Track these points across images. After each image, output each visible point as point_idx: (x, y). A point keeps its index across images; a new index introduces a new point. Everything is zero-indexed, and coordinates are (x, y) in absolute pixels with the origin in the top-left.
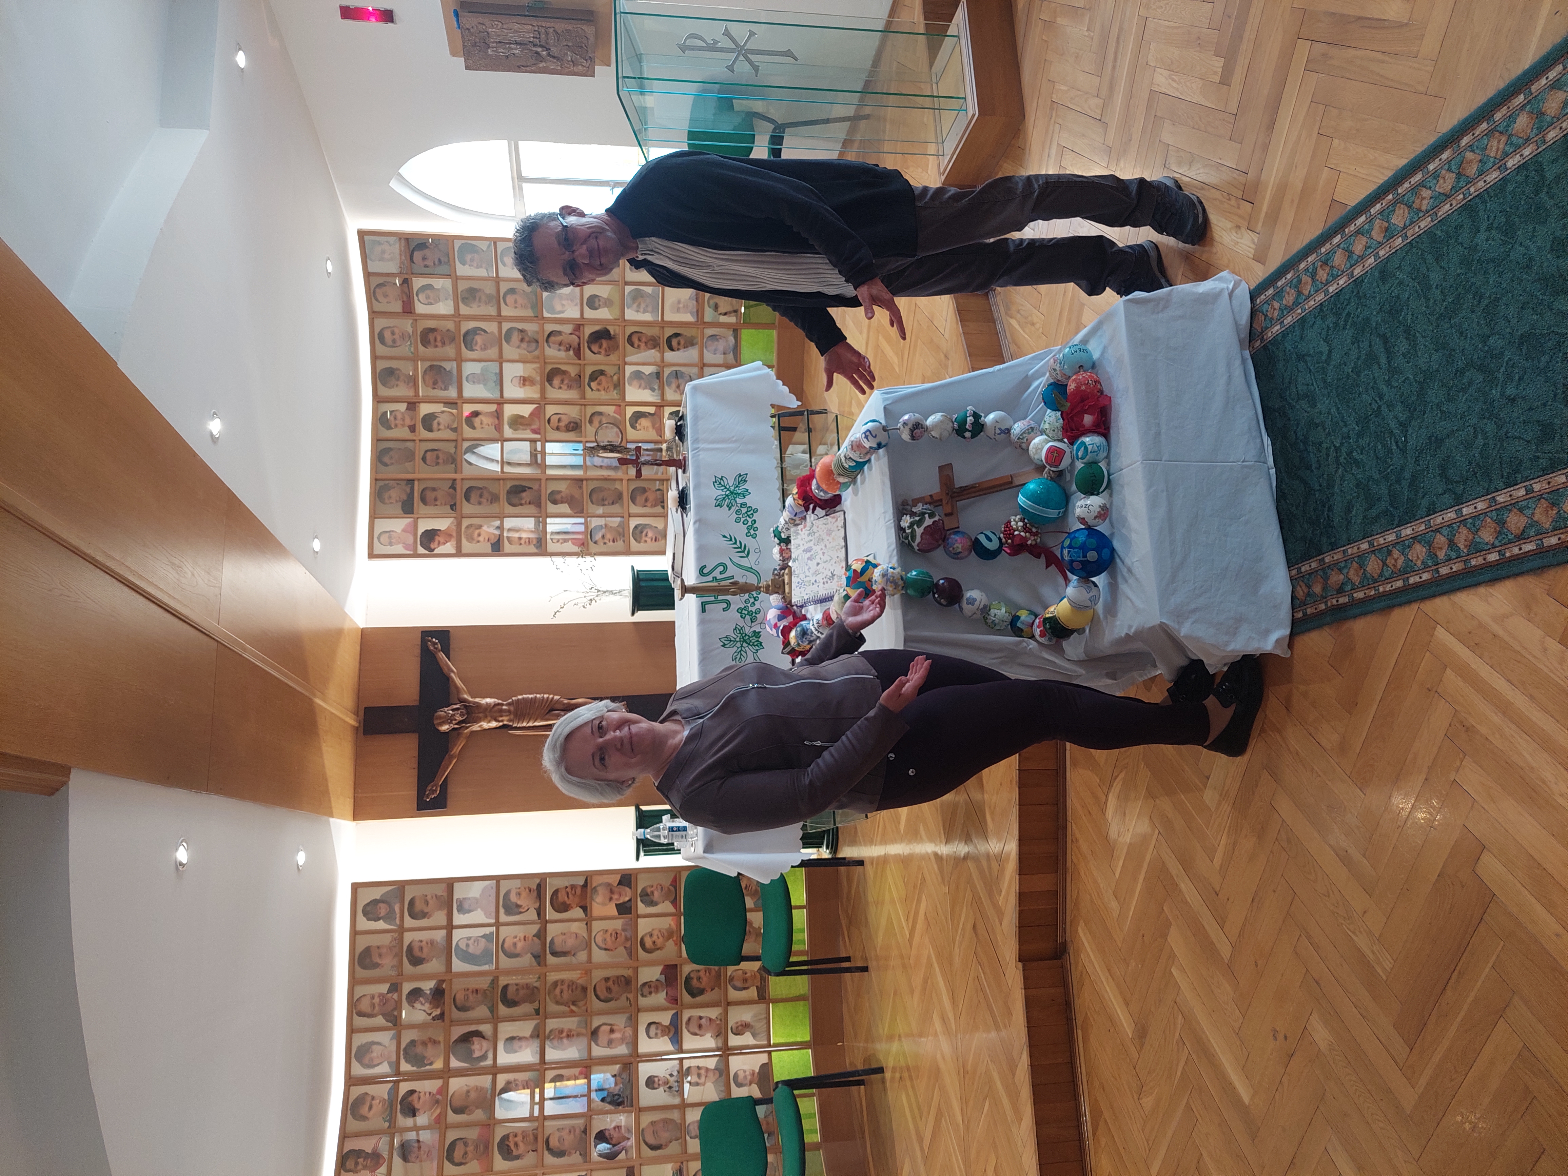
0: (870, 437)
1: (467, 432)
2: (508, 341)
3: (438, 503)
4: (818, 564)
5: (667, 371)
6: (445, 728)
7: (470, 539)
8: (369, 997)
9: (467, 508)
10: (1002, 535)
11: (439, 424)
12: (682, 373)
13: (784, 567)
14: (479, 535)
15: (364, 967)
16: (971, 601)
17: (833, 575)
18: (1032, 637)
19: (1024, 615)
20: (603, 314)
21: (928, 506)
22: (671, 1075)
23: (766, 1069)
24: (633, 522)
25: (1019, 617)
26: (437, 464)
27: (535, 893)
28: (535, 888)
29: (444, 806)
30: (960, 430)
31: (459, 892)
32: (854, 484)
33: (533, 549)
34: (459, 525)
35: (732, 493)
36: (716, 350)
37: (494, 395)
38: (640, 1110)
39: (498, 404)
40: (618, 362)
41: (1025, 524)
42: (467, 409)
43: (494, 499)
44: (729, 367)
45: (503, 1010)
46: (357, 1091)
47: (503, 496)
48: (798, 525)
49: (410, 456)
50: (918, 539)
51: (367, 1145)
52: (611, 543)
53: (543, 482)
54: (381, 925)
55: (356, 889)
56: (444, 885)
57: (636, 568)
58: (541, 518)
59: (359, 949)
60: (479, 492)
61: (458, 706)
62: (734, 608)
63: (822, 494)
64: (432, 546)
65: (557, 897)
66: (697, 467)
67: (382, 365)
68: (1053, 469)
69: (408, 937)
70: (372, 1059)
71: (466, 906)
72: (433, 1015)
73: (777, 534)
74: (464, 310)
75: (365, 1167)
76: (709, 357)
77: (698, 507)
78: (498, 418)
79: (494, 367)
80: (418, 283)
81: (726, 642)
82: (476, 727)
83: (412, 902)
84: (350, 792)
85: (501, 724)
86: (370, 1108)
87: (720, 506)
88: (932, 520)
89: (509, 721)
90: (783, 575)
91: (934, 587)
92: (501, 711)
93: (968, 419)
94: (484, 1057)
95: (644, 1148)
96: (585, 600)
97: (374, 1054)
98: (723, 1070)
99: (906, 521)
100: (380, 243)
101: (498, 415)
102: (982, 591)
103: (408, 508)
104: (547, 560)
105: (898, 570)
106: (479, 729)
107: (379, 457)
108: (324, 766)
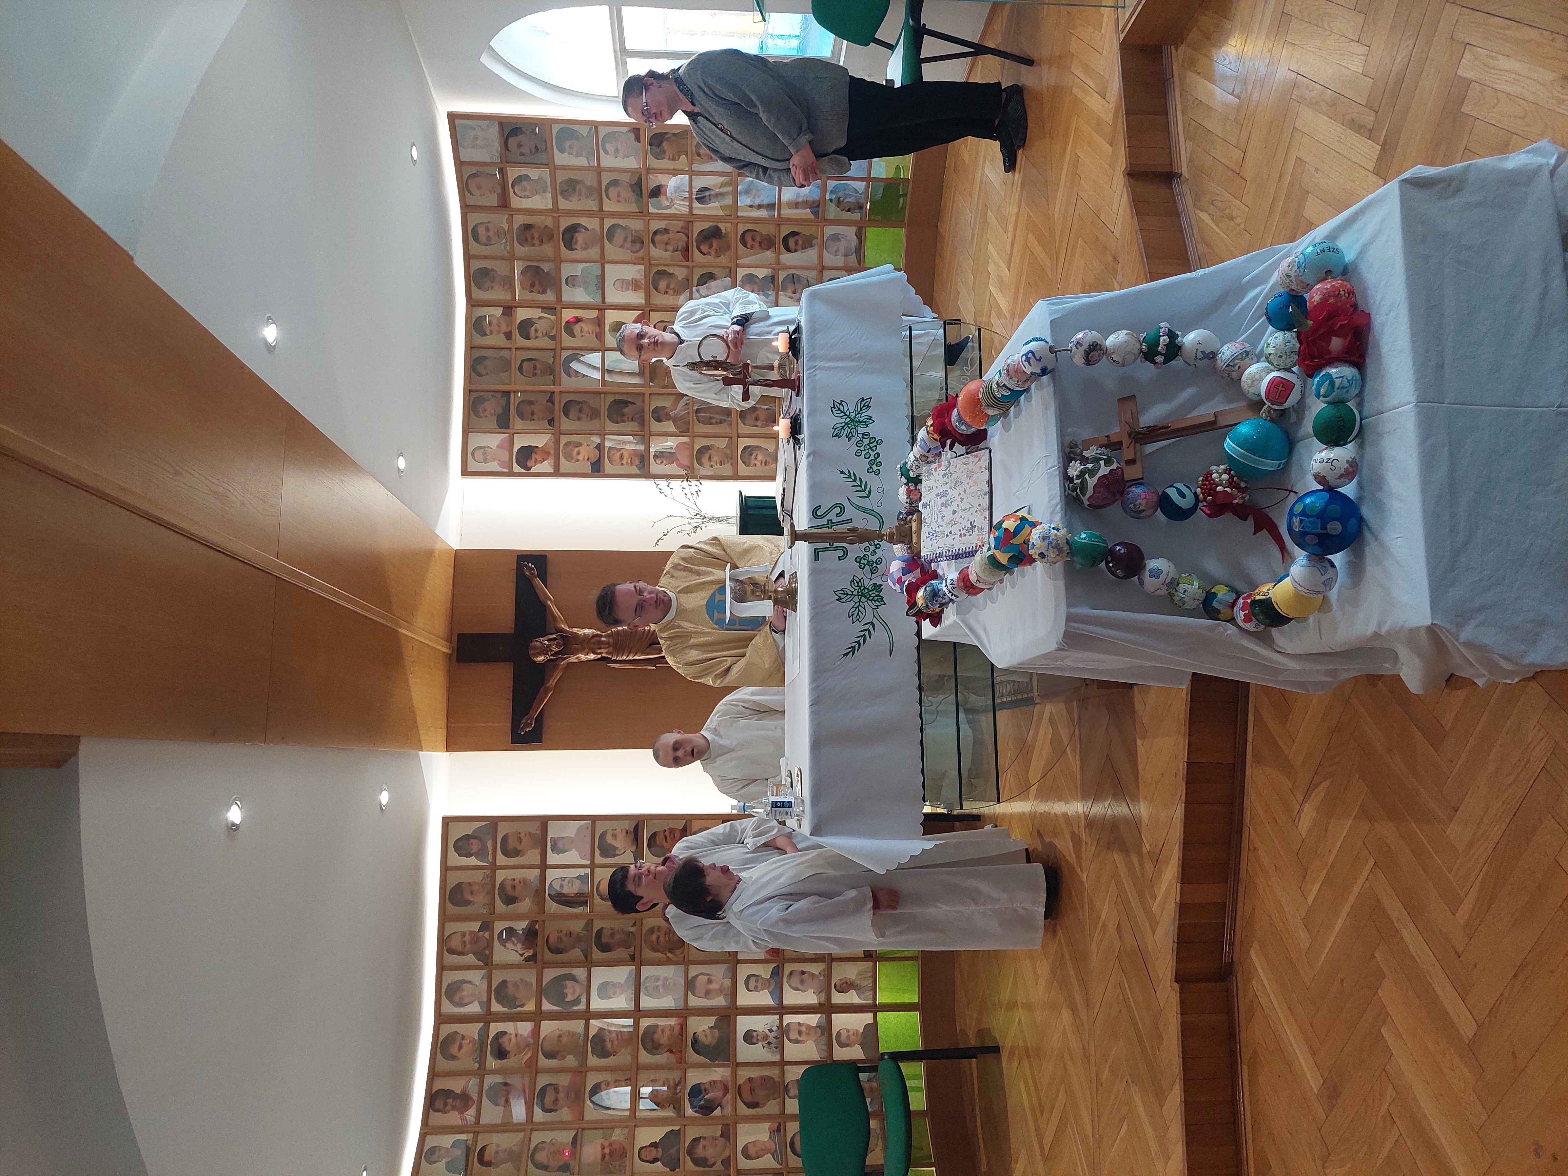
0: (1032, 360)
1: (567, 340)
2: (610, 239)
3: (535, 417)
4: (955, 512)
5: (782, 275)
6: (540, 659)
7: (569, 458)
8: (459, 934)
9: (566, 424)
10: (1199, 490)
11: (536, 331)
12: (799, 276)
13: (913, 511)
14: (578, 453)
15: (455, 903)
16: (1156, 574)
17: (973, 527)
18: (1232, 620)
19: (1221, 592)
20: (713, 208)
21: (1103, 449)
22: (771, 1031)
23: (872, 1029)
24: (743, 443)
25: (1215, 595)
26: (535, 375)
27: (632, 836)
28: (632, 830)
29: (539, 740)
30: (1149, 354)
31: (553, 831)
32: (1005, 417)
33: (635, 470)
34: (557, 442)
35: (852, 420)
36: (837, 251)
37: (596, 300)
38: (738, 1065)
39: (600, 310)
40: (729, 265)
41: (1232, 477)
42: (568, 315)
43: (595, 414)
44: (850, 271)
45: (597, 954)
46: (447, 1029)
47: (604, 412)
48: (931, 462)
49: (506, 365)
50: (1090, 492)
51: (456, 1085)
52: (718, 466)
53: (647, 397)
54: (473, 861)
55: (448, 824)
56: (537, 824)
57: (745, 493)
58: (645, 437)
59: (450, 885)
60: (578, 407)
61: (554, 636)
62: (851, 556)
63: (963, 427)
64: (529, 464)
65: (655, 841)
66: (813, 389)
67: (476, 265)
68: (1275, 407)
69: (501, 875)
70: (462, 998)
71: (560, 845)
72: (526, 955)
73: (904, 472)
74: (563, 204)
75: (454, 1108)
76: (830, 259)
77: (813, 437)
78: (599, 326)
79: (595, 268)
80: (513, 173)
81: (842, 596)
82: (573, 659)
83: (505, 839)
84: (443, 723)
85: (599, 656)
86: (460, 1047)
87: (838, 436)
88: (1109, 468)
89: (607, 653)
90: (910, 521)
91: (1109, 555)
92: (600, 642)
93: (1162, 339)
94: (577, 1001)
95: (740, 1104)
96: (690, 527)
97: (465, 993)
98: (826, 1028)
99: (1075, 469)
100: (473, 129)
101: (600, 322)
102: (1169, 559)
103: (503, 423)
104: (649, 483)
105: (1063, 531)
106: (576, 661)
107: (473, 366)
108: (411, 699)
